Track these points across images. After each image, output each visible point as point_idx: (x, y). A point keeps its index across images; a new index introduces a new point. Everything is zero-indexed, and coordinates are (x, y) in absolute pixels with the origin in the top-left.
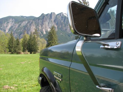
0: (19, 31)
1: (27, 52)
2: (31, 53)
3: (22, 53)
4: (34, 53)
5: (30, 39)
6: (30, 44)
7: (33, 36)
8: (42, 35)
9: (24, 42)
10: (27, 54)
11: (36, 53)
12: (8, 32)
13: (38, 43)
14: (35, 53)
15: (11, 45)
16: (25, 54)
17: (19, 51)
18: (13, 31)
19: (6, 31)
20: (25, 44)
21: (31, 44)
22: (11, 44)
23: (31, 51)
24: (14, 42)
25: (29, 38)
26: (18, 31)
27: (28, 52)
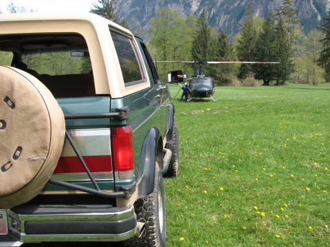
0: (236, 5)
1: (251, 78)
2: (266, 84)
3: (236, 81)
4: (277, 84)
5: (263, 35)
6: (263, 51)
7: (276, 22)
8: (319, 18)
9: (246, 46)
10: (252, 85)
11: (286, 82)
12: (199, 10)
13: (293, 47)
14: (282, 84)
15: (200, 56)
16: (245, 85)
17: (224, 76)
18: (214, 5)
19: (190, 7)
20: (248, 50)
21: (267, 52)
22: (199, 52)
23: (268, 75)
24: (211, 44)
25: (262, 31)
26: (232, 7)
27: (257, 78)
